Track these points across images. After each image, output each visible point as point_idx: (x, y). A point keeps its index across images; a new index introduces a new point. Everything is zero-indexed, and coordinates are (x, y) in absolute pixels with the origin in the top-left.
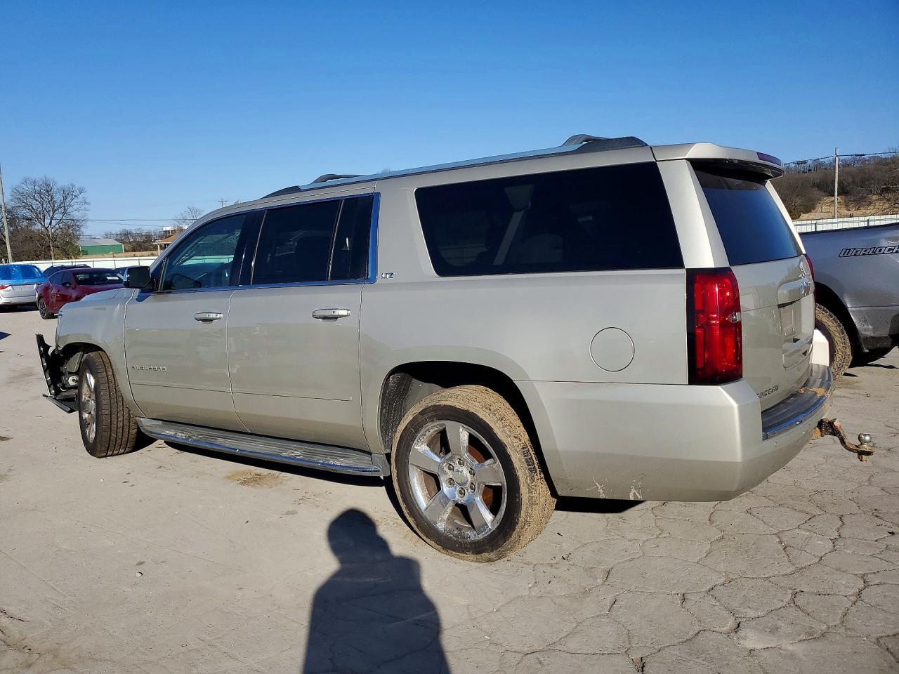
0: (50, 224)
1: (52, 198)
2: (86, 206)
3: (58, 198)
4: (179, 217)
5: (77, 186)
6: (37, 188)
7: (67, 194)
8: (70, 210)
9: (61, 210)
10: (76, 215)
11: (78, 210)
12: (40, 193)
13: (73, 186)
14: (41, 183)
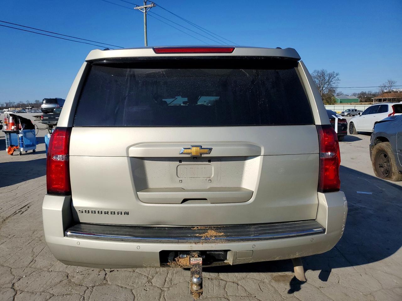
0: (322, 89)
1: (324, 78)
2: (338, 81)
3: (327, 78)
4: (382, 86)
5: (336, 72)
6: (319, 74)
7: (331, 76)
8: (331, 83)
9: (328, 83)
10: (334, 85)
11: (334, 83)
12: (320, 77)
13: (334, 72)
14: (321, 72)
